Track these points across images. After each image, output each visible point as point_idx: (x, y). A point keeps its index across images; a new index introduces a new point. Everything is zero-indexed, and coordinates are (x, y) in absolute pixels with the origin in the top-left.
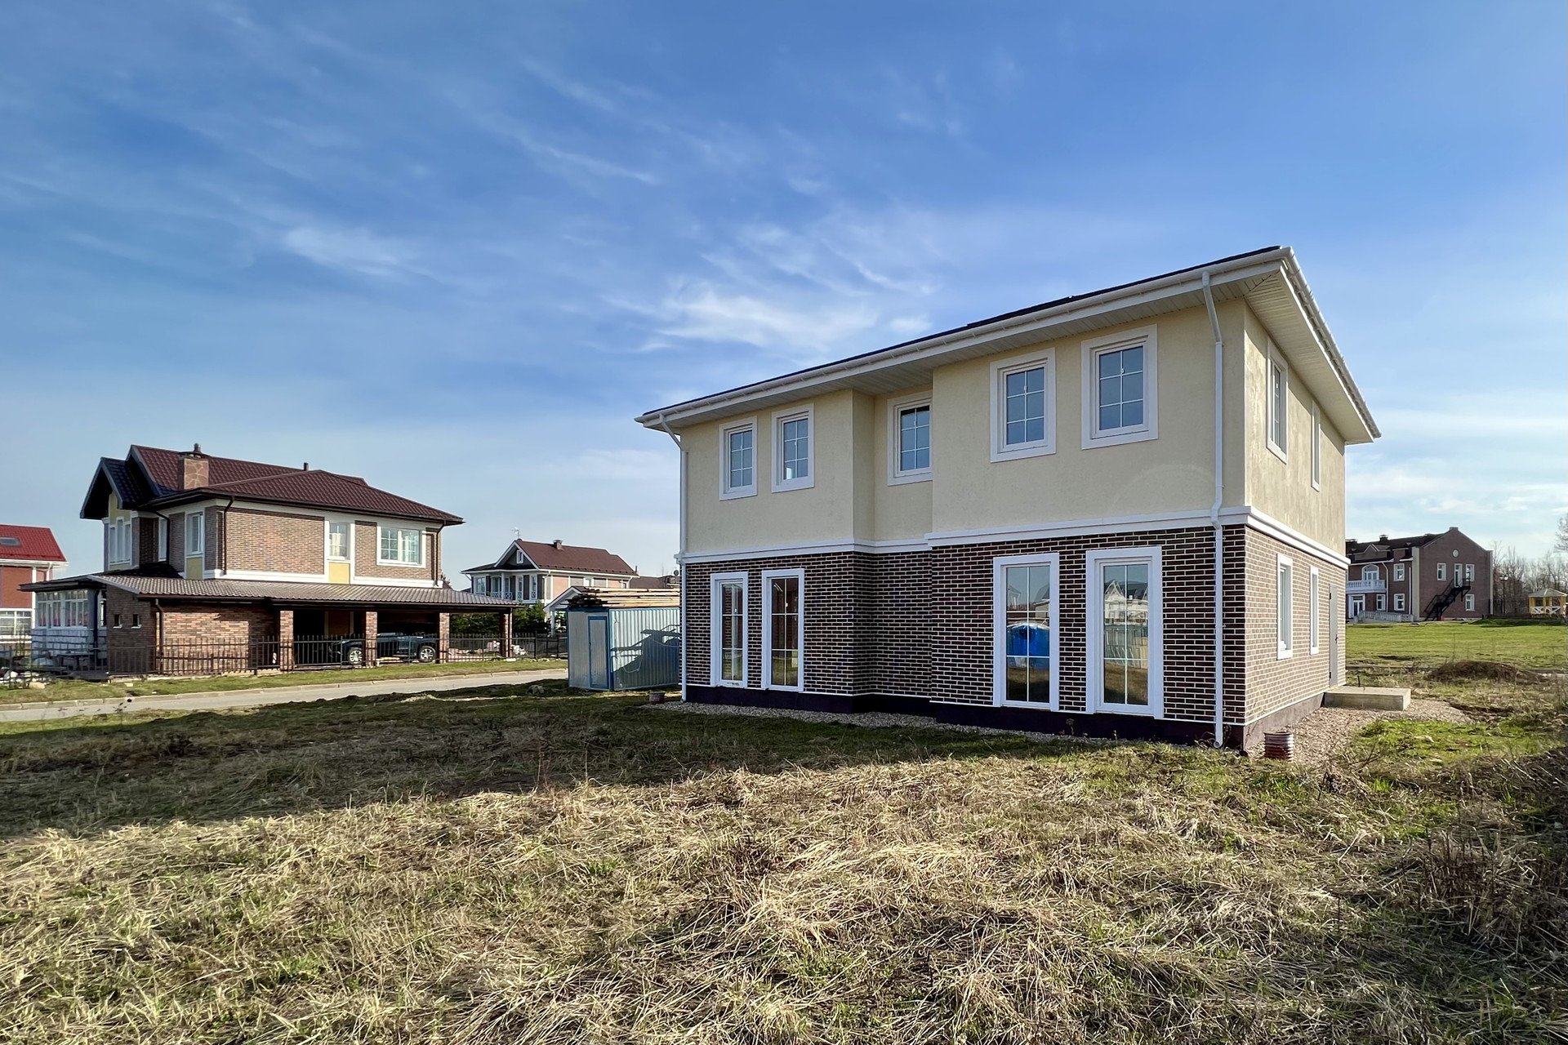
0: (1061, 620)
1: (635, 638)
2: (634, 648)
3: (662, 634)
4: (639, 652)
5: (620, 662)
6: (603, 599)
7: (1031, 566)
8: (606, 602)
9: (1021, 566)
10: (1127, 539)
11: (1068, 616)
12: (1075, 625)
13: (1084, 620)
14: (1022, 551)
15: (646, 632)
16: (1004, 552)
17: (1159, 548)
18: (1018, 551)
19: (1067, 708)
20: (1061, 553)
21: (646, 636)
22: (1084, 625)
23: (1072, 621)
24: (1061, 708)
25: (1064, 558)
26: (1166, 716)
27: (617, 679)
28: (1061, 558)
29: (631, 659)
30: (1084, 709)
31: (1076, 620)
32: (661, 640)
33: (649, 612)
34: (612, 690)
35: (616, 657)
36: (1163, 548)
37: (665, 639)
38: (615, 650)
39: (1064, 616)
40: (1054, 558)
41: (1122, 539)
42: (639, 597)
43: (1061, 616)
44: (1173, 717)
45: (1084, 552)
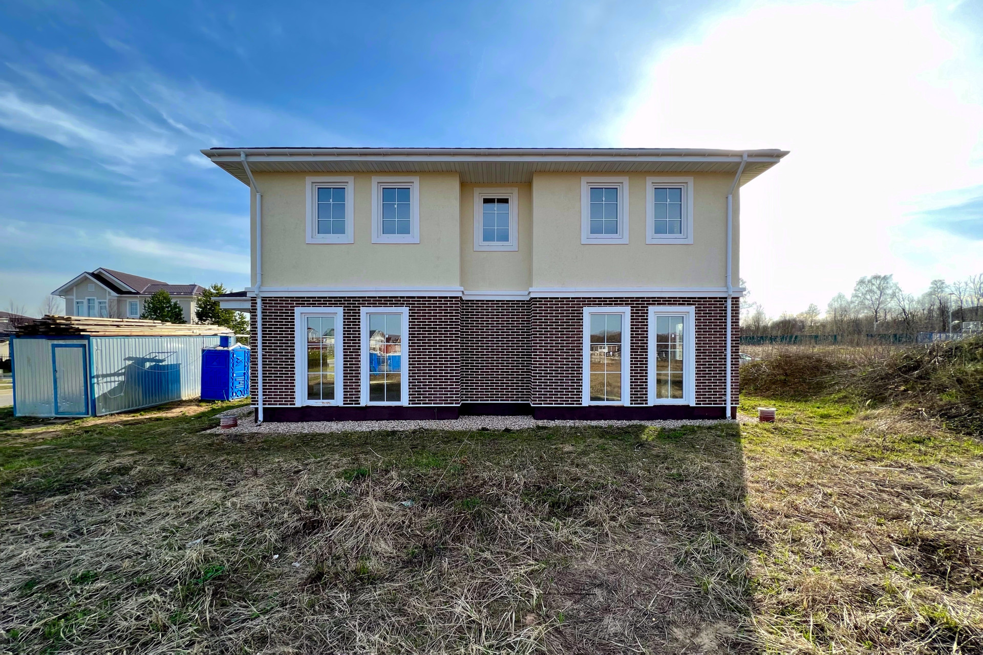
0: (631, 349)
1: (119, 364)
2: (117, 374)
3: (144, 360)
4: (122, 378)
5: (101, 389)
6: (81, 327)
7: (610, 314)
8: (84, 330)
9: (602, 314)
10: (674, 301)
11: (636, 346)
12: (640, 352)
13: (647, 349)
14: (604, 304)
15: (129, 359)
16: (590, 304)
17: (693, 307)
18: (601, 304)
19: (635, 404)
20: (632, 307)
21: (129, 363)
22: (647, 352)
23: (638, 349)
24: (631, 404)
25: (633, 310)
26: (696, 404)
27: (99, 405)
28: (632, 310)
29: (113, 385)
30: (646, 404)
31: (641, 349)
32: (143, 366)
33: (132, 340)
34: (94, 415)
35: (98, 384)
36: (696, 307)
37: (148, 365)
38: (98, 376)
39: (633, 346)
40: (627, 310)
41: (671, 301)
42: (118, 326)
43: (631, 346)
44: (700, 404)
45: (647, 307)
